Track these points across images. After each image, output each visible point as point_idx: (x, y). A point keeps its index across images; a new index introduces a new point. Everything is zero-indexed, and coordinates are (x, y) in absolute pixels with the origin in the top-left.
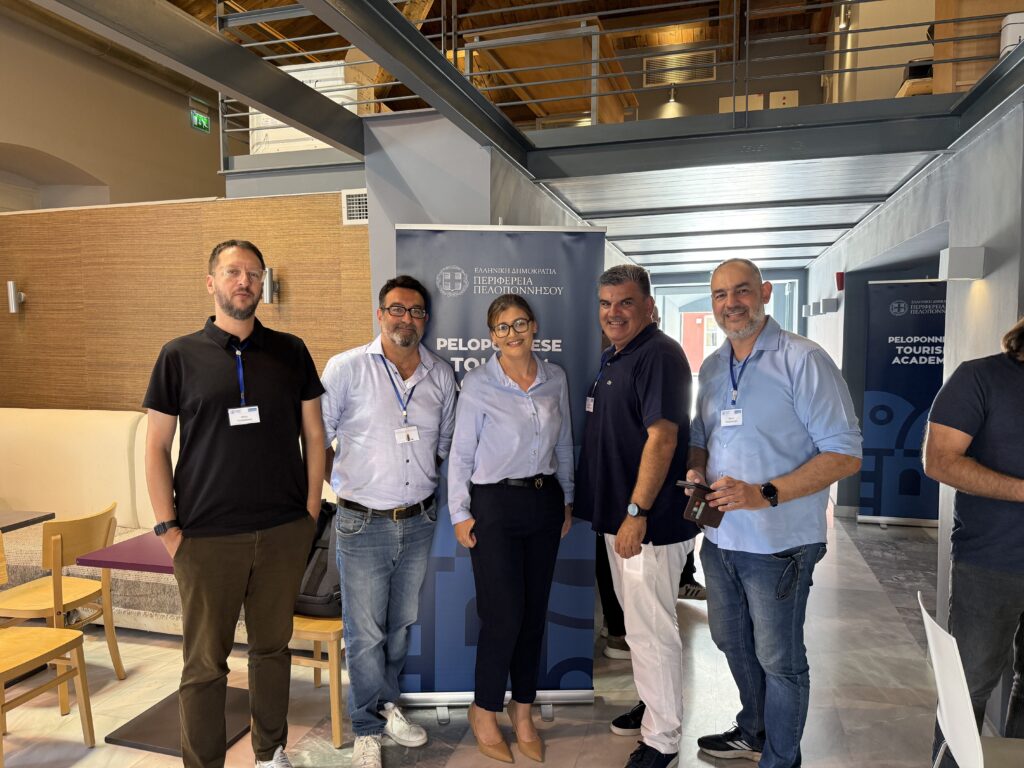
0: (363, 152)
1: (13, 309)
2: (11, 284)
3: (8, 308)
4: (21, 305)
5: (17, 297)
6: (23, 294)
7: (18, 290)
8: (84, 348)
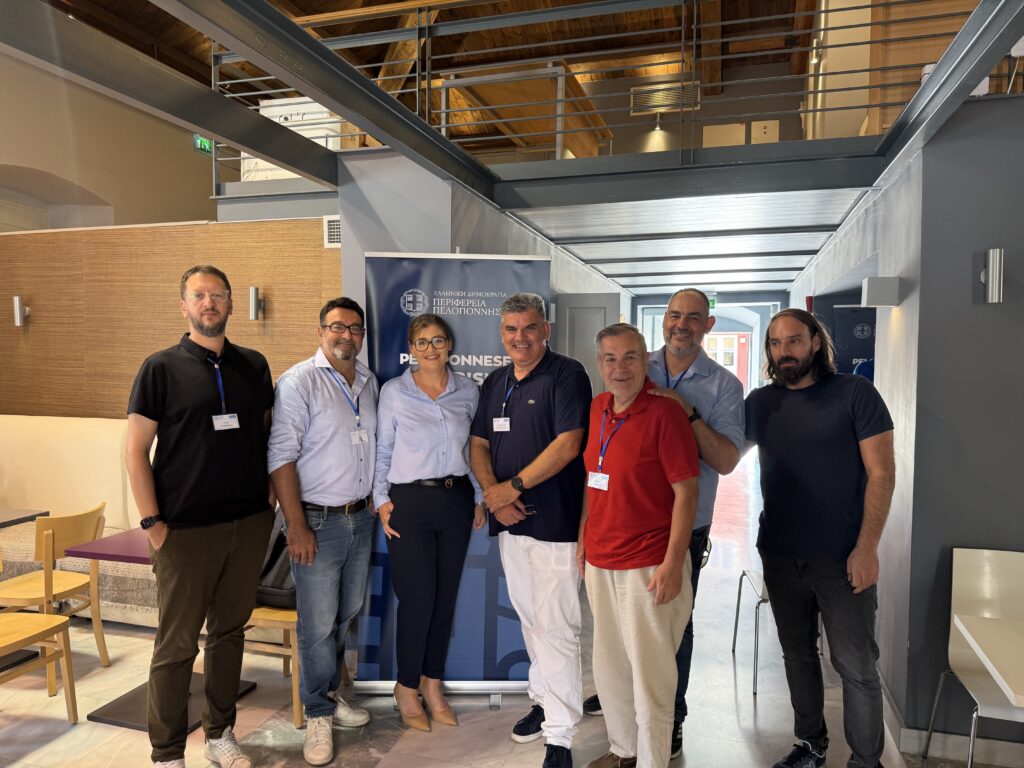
0: (337, 184)
1: (18, 323)
2: (16, 300)
3: (13, 322)
4: (26, 319)
5: (22, 311)
6: (27, 309)
7: (23, 304)
8: (83, 360)
